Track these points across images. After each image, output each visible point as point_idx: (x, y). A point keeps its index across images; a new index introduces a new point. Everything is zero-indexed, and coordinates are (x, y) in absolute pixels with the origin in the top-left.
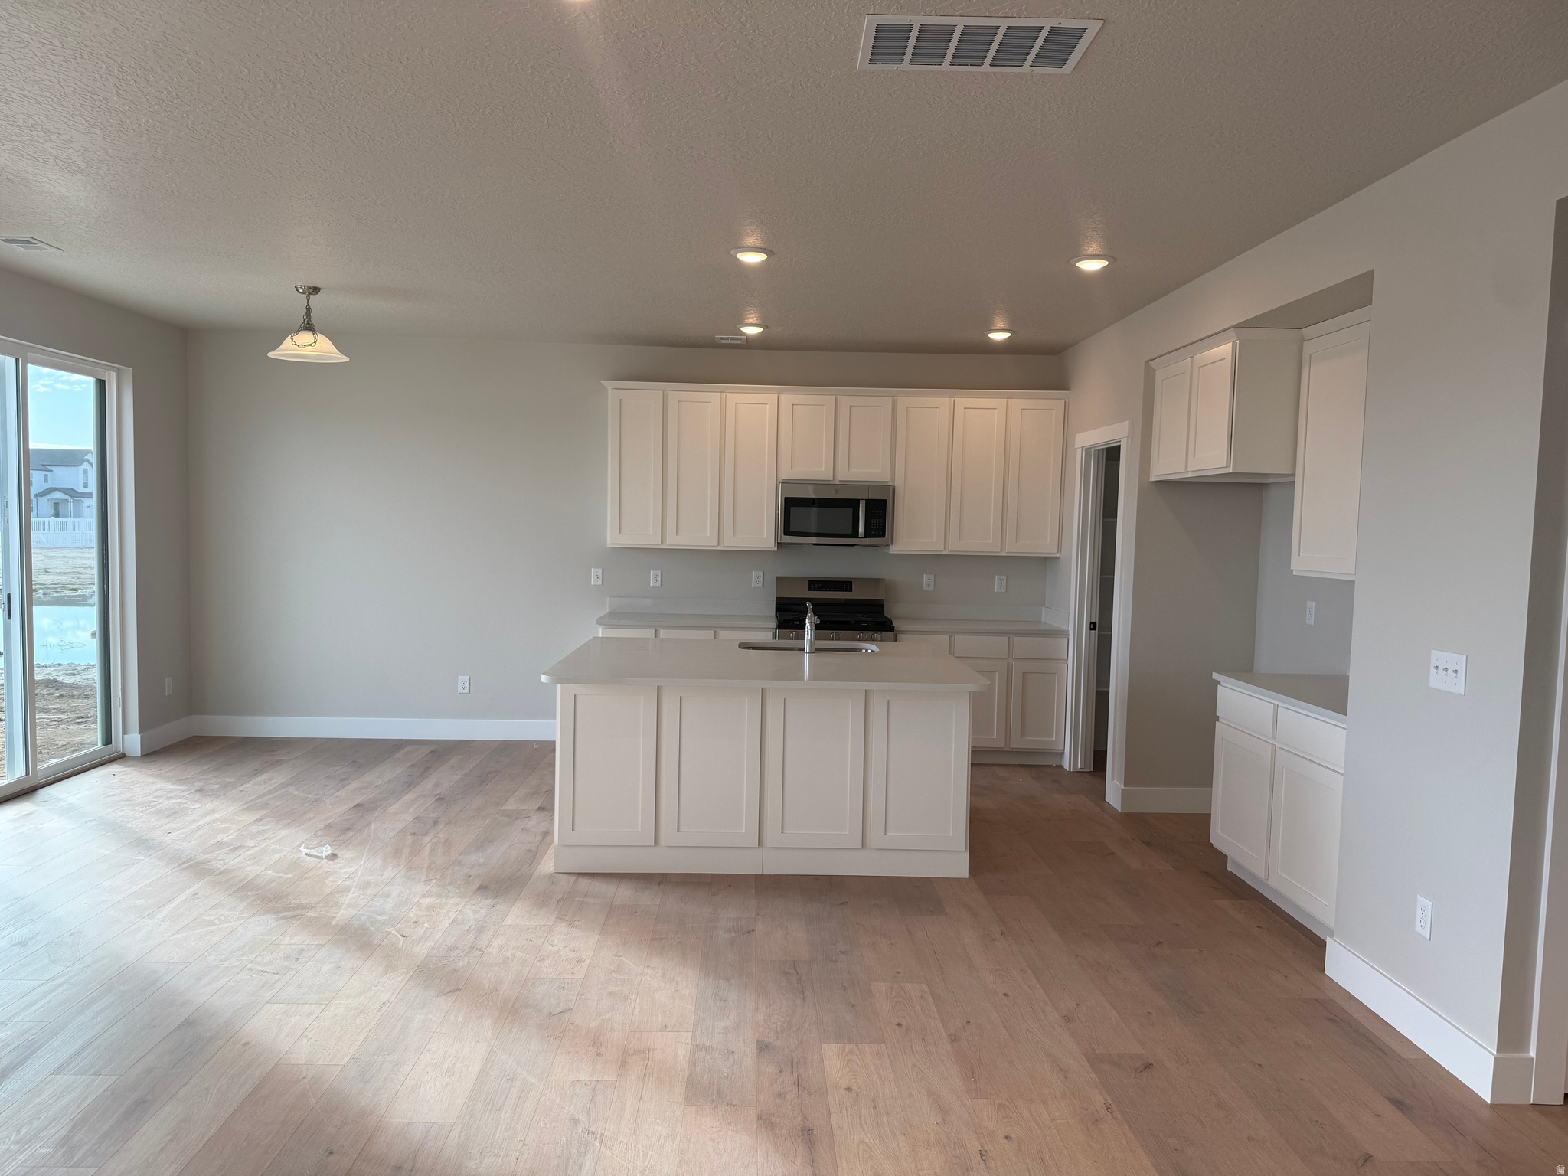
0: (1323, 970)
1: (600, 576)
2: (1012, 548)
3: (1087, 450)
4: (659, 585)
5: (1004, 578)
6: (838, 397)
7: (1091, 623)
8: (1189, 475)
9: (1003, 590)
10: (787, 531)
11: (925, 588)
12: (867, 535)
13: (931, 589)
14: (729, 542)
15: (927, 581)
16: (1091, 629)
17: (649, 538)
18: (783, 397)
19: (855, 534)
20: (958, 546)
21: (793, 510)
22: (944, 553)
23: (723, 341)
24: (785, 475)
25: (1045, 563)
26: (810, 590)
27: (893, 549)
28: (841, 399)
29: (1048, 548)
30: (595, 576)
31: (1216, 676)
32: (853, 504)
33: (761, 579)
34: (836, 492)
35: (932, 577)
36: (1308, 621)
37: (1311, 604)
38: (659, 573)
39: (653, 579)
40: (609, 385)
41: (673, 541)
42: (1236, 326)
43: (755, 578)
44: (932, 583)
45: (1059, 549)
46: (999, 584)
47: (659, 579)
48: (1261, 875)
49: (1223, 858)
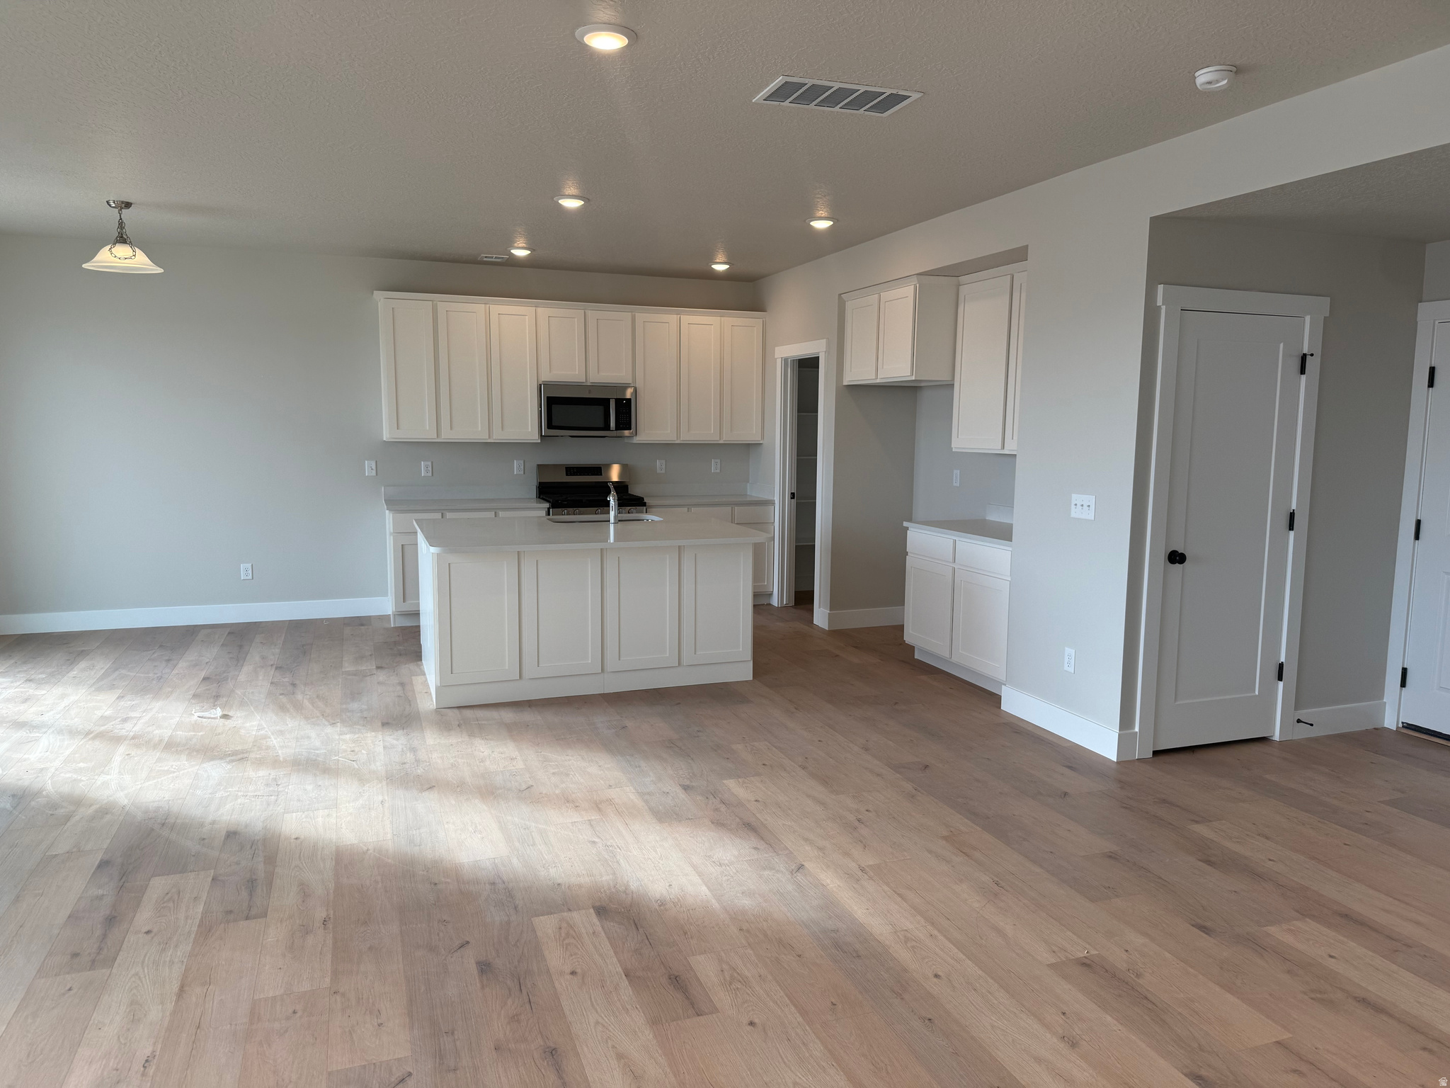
0: (1000, 707)
1: (374, 467)
2: (727, 438)
3: (786, 360)
4: (430, 474)
5: (719, 461)
6: (586, 311)
7: (792, 493)
8: (878, 381)
9: (718, 471)
10: (550, 425)
11: (658, 471)
12: (618, 428)
13: (663, 471)
14: (498, 436)
15: (660, 465)
16: (791, 498)
17: (424, 430)
18: (540, 310)
19: (607, 427)
20: (687, 436)
21: (555, 408)
22: (676, 442)
23: (485, 259)
24: (546, 377)
25: (749, 448)
26: (567, 475)
27: (637, 440)
28: (589, 313)
29: (752, 435)
30: (369, 468)
31: (905, 524)
32: (604, 403)
33: (522, 467)
34: (590, 392)
35: (664, 461)
36: (955, 484)
37: (957, 472)
38: (430, 463)
39: (424, 469)
40: (380, 297)
41: (447, 435)
42: (917, 274)
43: (517, 466)
44: (664, 467)
45: (763, 437)
46: (715, 466)
47: (430, 469)
48: (947, 655)
49: (912, 649)
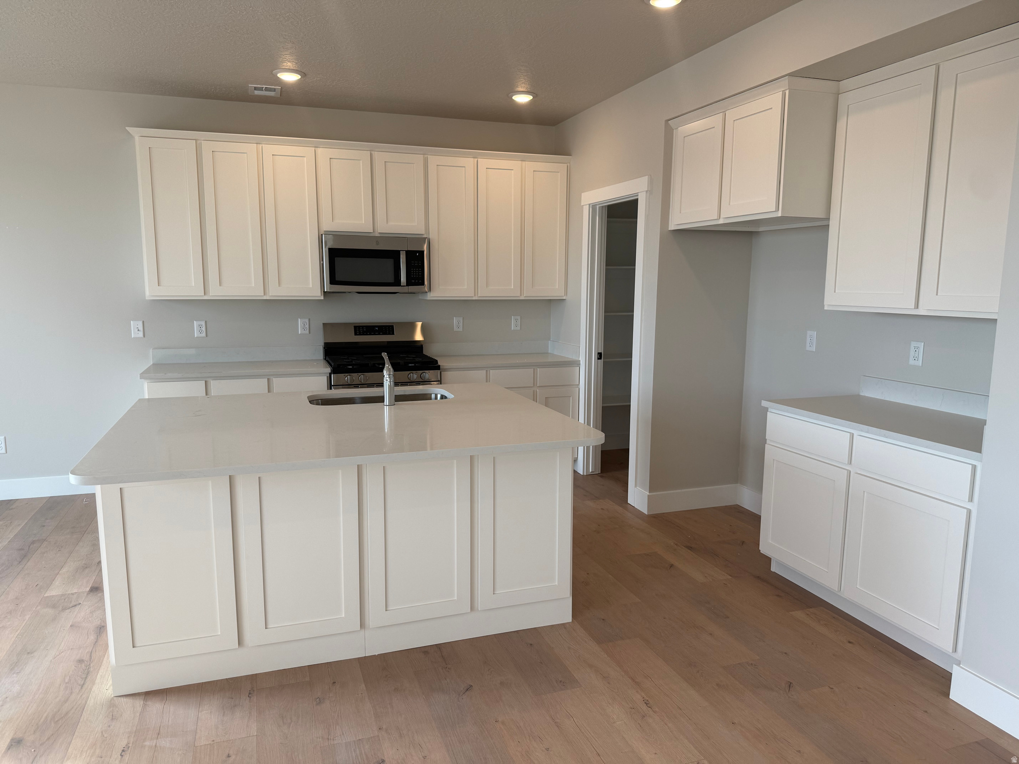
0: (947, 694)
1: (141, 328)
2: (529, 293)
3: (593, 207)
4: (204, 335)
5: (519, 318)
6: (373, 152)
7: (598, 353)
8: (721, 222)
9: (519, 328)
10: (333, 281)
11: (455, 329)
12: (409, 283)
13: (461, 329)
14: (275, 292)
15: (457, 323)
16: (598, 359)
17: (191, 288)
18: (320, 151)
19: (397, 283)
20: (485, 293)
21: (338, 260)
22: (474, 299)
23: (257, 92)
24: (329, 225)
25: (551, 305)
26: (356, 334)
27: (431, 296)
28: (376, 155)
29: (554, 290)
30: (135, 329)
31: (764, 404)
32: (394, 255)
33: (307, 326)
34: (377, 243)
35: (461, 319)
36: (808, 348)
37: (812, 335)
38: (203, 323)
39: (197, 329)
40: (135, 131)
41: (216, 292)
42: (790, 75)
43: (301, 326)
44: (461, 324)
45: (566, 293)
46: (515, 324)
47: (204, 329)
48: (835, 587)
49: (768, 560)
